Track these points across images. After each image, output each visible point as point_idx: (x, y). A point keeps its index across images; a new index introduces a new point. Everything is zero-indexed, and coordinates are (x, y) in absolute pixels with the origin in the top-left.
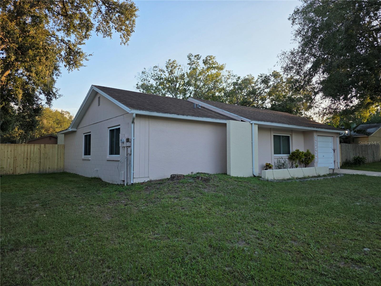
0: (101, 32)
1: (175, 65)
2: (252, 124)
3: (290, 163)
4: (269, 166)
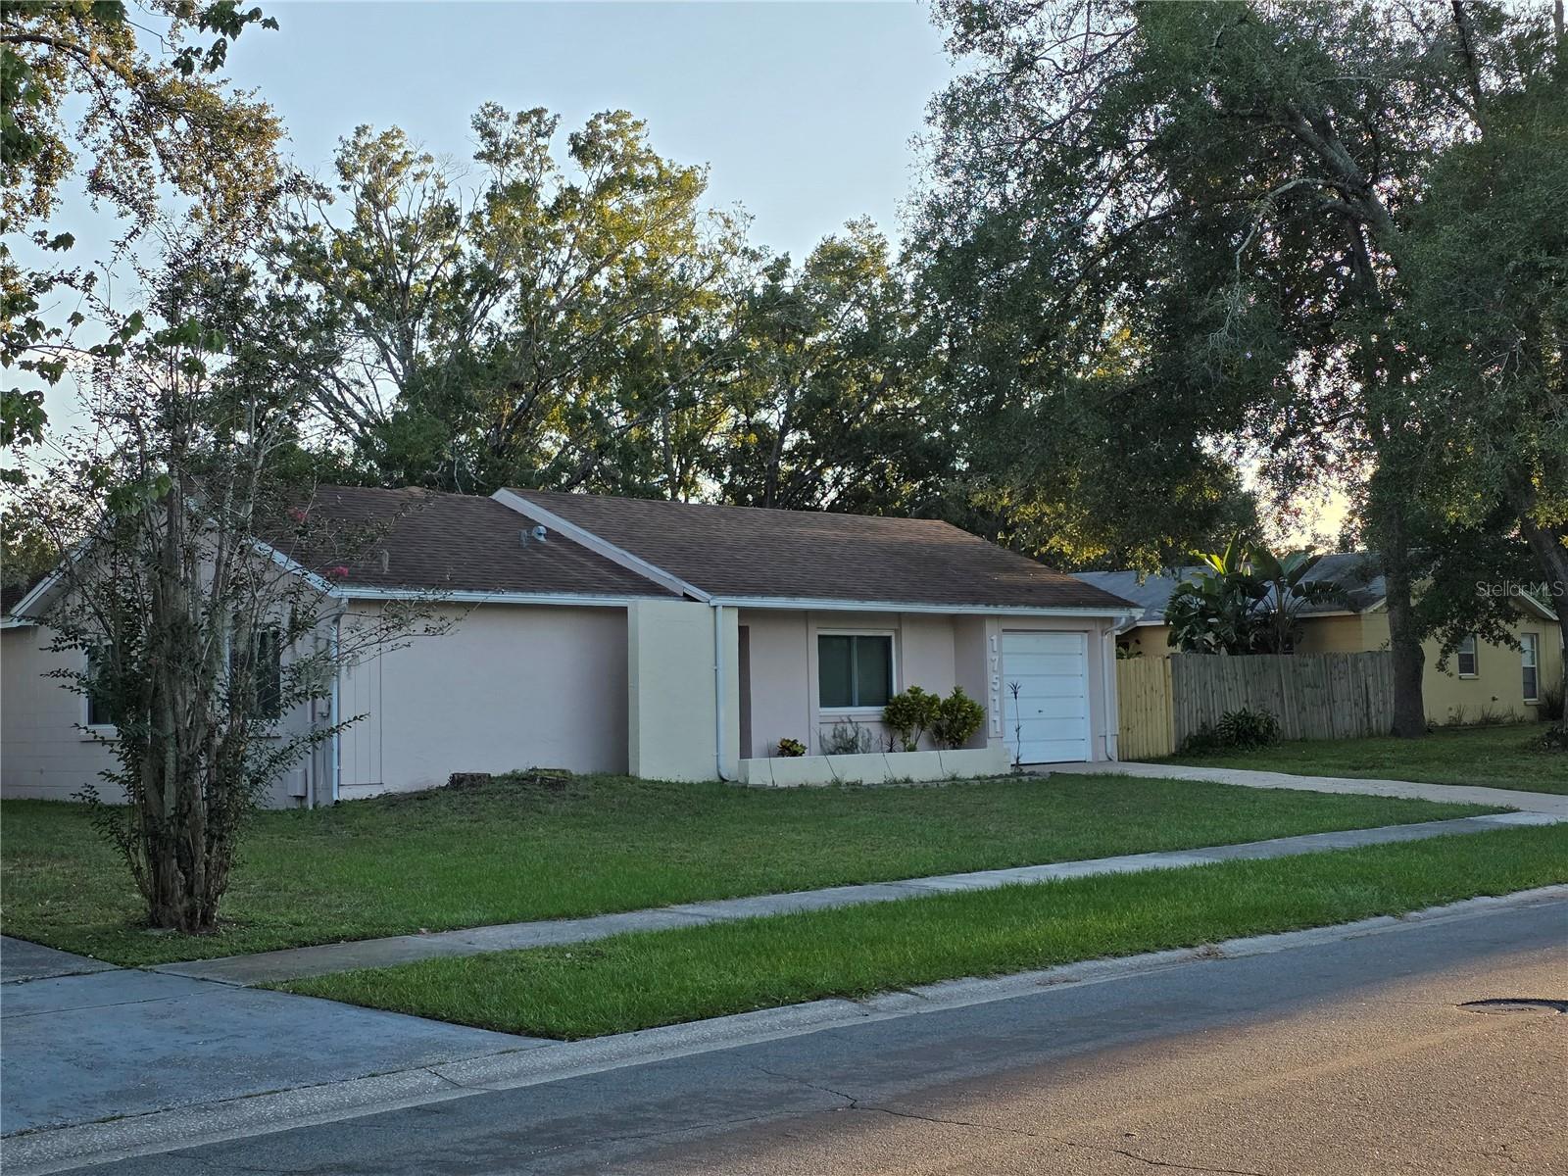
1: (397, 157)
2: (715, 607)
3: (886, 739)
4: (789, 749)
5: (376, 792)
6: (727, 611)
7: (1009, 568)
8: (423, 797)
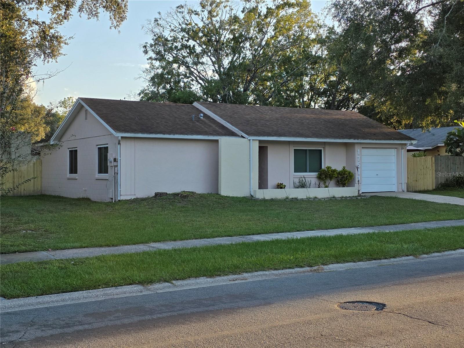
0: (85, 12)
2: (250, 140)
3: (317, 183)
4: (280, 186)
5: (133, 197)
6: (254, 141)
7: (372, 127)
8: (143, 200)
